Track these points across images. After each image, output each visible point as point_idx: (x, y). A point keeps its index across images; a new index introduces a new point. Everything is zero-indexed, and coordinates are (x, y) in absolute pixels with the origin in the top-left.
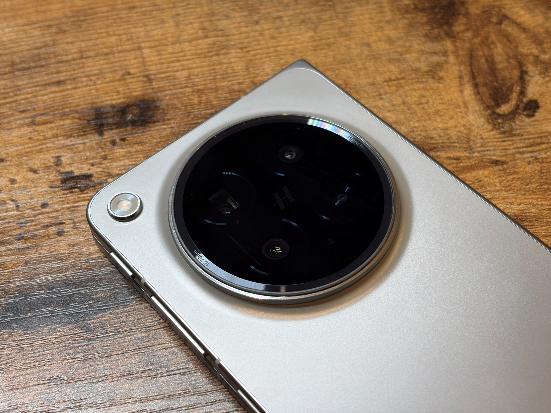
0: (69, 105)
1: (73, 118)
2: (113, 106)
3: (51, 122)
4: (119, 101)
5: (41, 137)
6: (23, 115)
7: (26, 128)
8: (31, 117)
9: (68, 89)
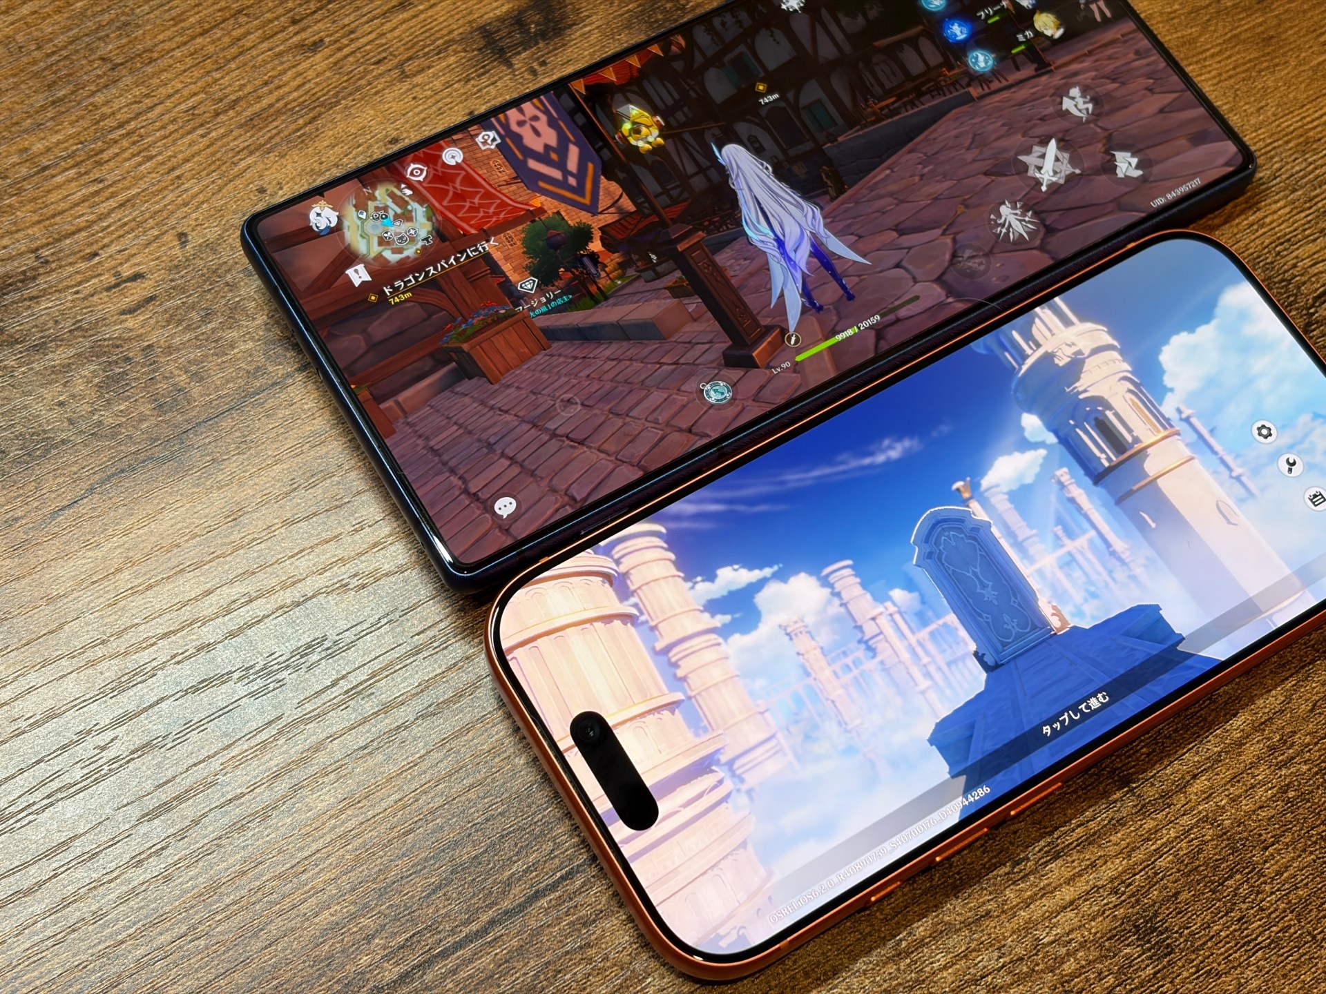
0: (438, 35)
1: (456, 52)
2: (500, 19)
3: (429, 68)
4: (505, 9)
5: (429, 93)
6: (382, 68)
7: (399, 85)
8: (396, 68)
9: (422, 12)
